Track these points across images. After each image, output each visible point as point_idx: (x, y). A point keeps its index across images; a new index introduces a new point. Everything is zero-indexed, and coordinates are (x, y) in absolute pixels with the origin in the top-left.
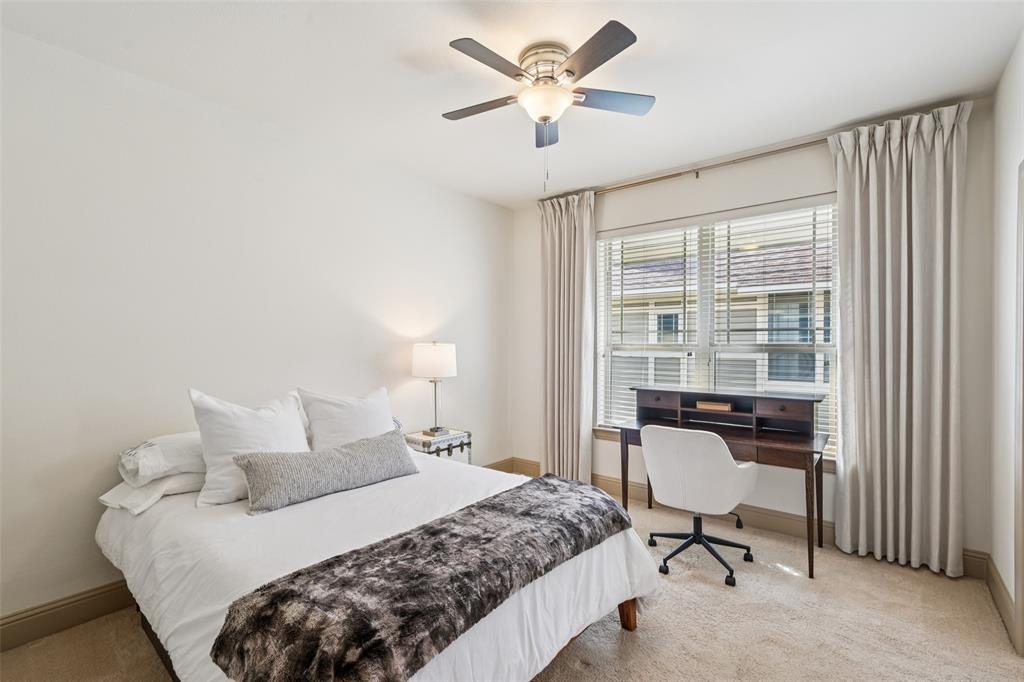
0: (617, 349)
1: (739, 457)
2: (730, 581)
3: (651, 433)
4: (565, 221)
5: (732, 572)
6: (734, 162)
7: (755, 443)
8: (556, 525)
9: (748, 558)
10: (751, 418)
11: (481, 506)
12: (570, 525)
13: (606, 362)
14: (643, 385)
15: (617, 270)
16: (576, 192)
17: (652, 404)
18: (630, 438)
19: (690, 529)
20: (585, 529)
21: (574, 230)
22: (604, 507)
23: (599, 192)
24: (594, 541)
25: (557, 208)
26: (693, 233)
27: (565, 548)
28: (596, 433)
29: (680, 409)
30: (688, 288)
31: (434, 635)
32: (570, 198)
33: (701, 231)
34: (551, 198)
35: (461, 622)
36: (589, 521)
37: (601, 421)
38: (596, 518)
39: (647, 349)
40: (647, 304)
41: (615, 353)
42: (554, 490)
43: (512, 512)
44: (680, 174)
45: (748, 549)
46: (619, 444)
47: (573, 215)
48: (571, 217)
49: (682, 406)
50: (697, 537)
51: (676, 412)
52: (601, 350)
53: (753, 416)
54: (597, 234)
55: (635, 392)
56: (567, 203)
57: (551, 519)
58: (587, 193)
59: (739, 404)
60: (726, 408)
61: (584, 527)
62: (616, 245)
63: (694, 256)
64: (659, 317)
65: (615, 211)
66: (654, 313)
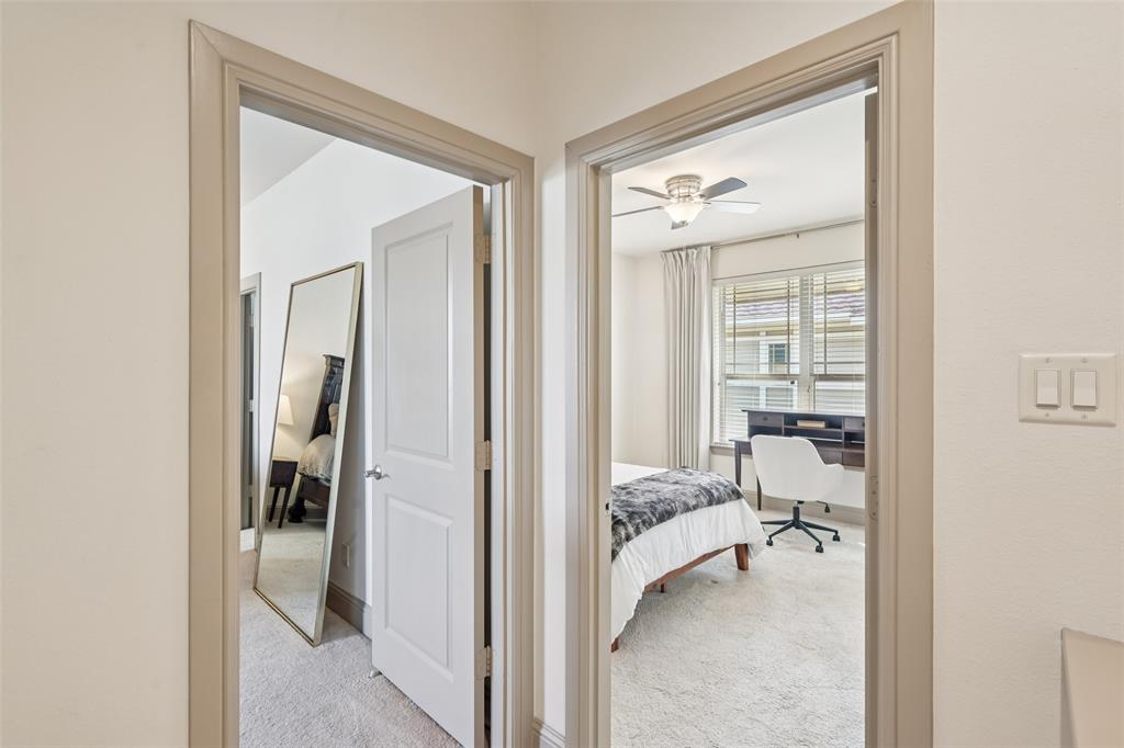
0: (732, 378)
1: (827, 461)
2: (820, 550)
3: (759, 442)
4: (685, 270)
5: (820, 543)
6: (827, 228)
7: (843, 450)
8: (696, 488)
9: (836, 538)
10: (840, 433)
11: (646, 479)
12: (705, 489)
13: (721, 389)
14: (753, 408)
15: (730, 308)
16: (696, 247)
17: (760, 422)
18: (743, 449)
19: (790, 517)
20: (716, 494)
21: (693, 279)
22: (726, 483)
23: (714, 247)
24: (720, 501)
25: (678, 258)
26: (796, 281)
27: (704, 500)
28: (712, 449)
29: (783, 427)
30: (791, 319)
31: (644, 522)
32: (689, 251)
33: (801, 280)
34: (672, 251)
35: (654, 520)
36: (717, 489)
37: (717, 439)
38: (721, 489)
39: (757, 379)
40: (758, 334)
41: (728, 382)
42: (691, 474)
43: (666, 482)
44: (783, 235)
45: (836, 532)
46: (734, 459)
47: (692, 266)
48: (690, 267)
49: (786, 424)
50: (796, 523)
51: (780, 429)
52: (717, 379)
53: (842, 431)
54: (713, 281)
55: (746, 414)
56: (687, 255)
57: (693, 485)
58: (704, 248)
59: (833, 422)
60: (821, 425)
61: (714, 491)
62: (730, 290)
63: (796, 296)
64: (771, 346)
65: (728, 263)
66: (765, 343)
